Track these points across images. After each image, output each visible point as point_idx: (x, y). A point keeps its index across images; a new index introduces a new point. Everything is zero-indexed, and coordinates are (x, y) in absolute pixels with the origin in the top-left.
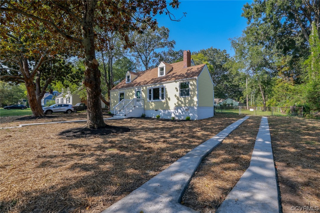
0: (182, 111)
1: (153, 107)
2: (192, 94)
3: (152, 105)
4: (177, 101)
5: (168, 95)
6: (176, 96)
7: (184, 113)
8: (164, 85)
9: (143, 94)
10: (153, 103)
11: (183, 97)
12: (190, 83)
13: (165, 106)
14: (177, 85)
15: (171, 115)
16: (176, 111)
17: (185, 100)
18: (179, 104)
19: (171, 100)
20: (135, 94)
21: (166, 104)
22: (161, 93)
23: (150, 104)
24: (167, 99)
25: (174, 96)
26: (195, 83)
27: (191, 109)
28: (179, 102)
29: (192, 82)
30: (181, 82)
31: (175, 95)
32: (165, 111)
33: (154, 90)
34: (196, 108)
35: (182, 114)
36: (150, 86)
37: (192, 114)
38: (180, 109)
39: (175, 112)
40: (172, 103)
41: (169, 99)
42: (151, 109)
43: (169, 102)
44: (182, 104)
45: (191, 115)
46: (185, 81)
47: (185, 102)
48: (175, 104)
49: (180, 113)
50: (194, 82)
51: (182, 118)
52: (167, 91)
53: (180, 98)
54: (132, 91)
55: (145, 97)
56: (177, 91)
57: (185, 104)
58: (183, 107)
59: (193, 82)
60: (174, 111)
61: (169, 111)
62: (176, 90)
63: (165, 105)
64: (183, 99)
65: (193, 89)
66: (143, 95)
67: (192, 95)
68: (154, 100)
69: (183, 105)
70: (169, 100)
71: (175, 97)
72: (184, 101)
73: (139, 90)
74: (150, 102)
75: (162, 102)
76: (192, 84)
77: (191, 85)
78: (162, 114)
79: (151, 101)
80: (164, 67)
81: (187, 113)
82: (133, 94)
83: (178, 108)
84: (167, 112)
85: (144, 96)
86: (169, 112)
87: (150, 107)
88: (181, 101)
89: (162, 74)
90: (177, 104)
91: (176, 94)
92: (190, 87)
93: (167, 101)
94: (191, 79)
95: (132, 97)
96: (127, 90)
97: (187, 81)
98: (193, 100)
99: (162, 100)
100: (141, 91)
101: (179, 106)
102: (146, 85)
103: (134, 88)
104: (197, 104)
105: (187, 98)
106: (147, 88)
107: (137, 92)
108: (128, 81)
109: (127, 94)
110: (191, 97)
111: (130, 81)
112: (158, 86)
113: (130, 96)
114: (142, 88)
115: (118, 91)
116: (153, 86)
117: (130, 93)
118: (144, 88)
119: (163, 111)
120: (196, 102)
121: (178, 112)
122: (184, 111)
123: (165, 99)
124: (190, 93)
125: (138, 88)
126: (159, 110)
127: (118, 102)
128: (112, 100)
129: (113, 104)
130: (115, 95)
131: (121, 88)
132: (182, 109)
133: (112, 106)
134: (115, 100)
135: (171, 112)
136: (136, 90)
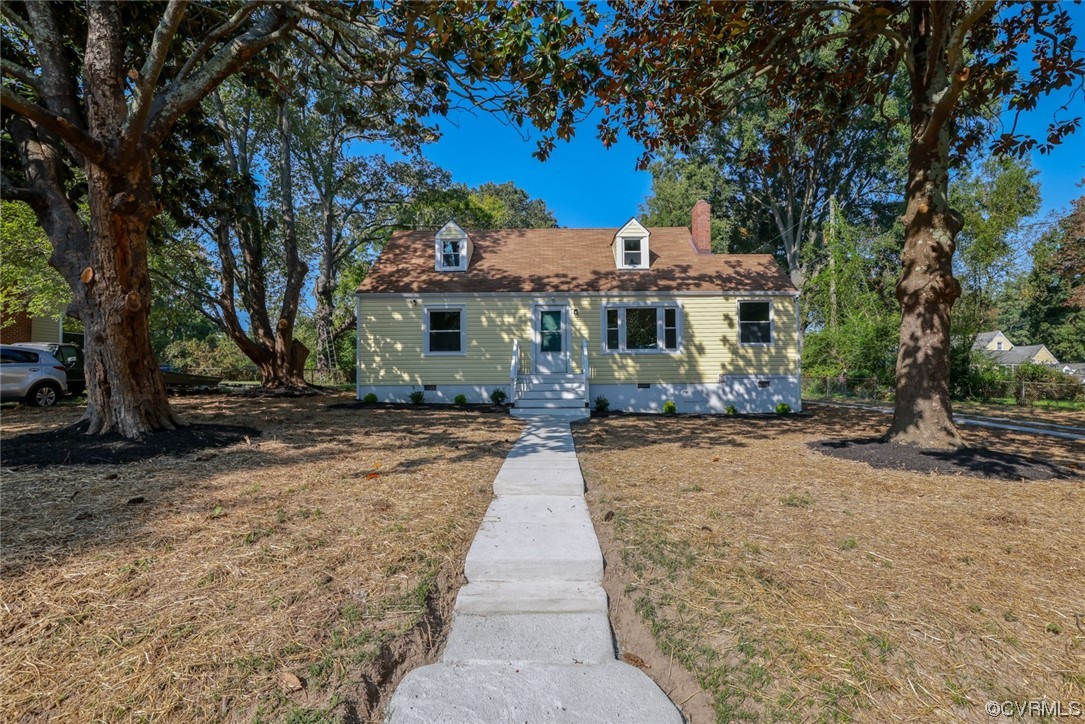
0: (747, 389)
1: (630, 374)
2: (779, 339)
3: (623, 367)
4: (730, 355)
5: (696, 335)
6: (725, 340)
7: (754, 394)
8: (680, 301)
9: (579, 324)
10: (630, 362)
11: (752, 347)
12: (775, 305)
13: (682, 371)
14: (732, 306)
15: (708, 401)
16: (727, 389)
17: (757, 354)
18: (737, 367)
19: (707, 351)
20: (531, 320)
21: (685, 364)
22: (664, 327)
23: (616, 363)
24: (693, 348)
25: (718, 339)
26: (790, 308)
27: (776, 381)
28: (739, 359)
29: (780, 305)
30: (746, 298)
31: (725, 337)
32: (685, 388)
33: (630, 312)
34: (795, 381)
35: (746, 396)
36: (616, 300)
37: (780, 398)
38: (741, 383)
39: (721, 392)
40: (712, 365)
41: (701, 350)
42: (618, 382)
43: (700, 360)
44: (747, 368)
45: (778, 401)
46: (757, 299)
47: (759, 361)
49: (739, 394)
50: (786, 304)
51: (748, 409)
52: (692, 322)
53: (743, 347)
54: (517, 309)
55: (586, 336)
56: (731, 325)
57: (759, 367)
58: (752, 377)
59: (782, 303)
60: (718, 388)
61: (699, 387)
63: (682, 368)
64: (750, 351)
65: (784, 323)
66: (579, 330)
67: (781, 343)
68: (632, 351)
69: (751, 371)
70: (700, 354)
71: (721, 343)
72: (755, 357)
73: (553, 309)
74: (617, 356)
75: (669, 357)
76: (781, 308)
77: (778, 312)
78: (668, 400)
79: (620, 354)
80: (642, 238)
81: (765, 393)
82: (523, 321)
83: (734, 379)
84: (690, 390)
85: (585, 332)
86: (697, 393)
87: (616, 374)
88: (743, 357)
89: (633, 259)
90: (730, 368)
91: (728, 334)
92: (772, 315)
93: (690, 355)
94: (777, 296)
95: (516, 332)
96: (483, 303)
97: (763, 298)
98: (786, 357)
99: (668, 351)
100: (567, 312)
101: (737, 372)
102: (596, 293)
103: (527, 297)
104: (796, 368)
105: (766, 350)
106: (600, 305)
107: (544, 313)
108: (449, 264)
109: (484, 319)
110: (777, 347)
111: (464, 265)
112: (652, 301)
113: (499, 326)
114: (571, 302)
115: (420, 301)
116: (630, 301)
117: (501, 315)
118: (585, 303)
119: (675, 389)
120: (794, 362)
121: (731, 392)
122: (755, 389)
123: (681, 348)
124: (774, 334)
125: (553, 300)
126: (659, 386)
127: (418, 349)
128: (375, 339)
129: (378, 359)
130: (397, 316)
131: (434, 291)
132: (746, 381)
133: (374, 366)
134: (396, 340)
135: (705, 392)
136: (537, 305)
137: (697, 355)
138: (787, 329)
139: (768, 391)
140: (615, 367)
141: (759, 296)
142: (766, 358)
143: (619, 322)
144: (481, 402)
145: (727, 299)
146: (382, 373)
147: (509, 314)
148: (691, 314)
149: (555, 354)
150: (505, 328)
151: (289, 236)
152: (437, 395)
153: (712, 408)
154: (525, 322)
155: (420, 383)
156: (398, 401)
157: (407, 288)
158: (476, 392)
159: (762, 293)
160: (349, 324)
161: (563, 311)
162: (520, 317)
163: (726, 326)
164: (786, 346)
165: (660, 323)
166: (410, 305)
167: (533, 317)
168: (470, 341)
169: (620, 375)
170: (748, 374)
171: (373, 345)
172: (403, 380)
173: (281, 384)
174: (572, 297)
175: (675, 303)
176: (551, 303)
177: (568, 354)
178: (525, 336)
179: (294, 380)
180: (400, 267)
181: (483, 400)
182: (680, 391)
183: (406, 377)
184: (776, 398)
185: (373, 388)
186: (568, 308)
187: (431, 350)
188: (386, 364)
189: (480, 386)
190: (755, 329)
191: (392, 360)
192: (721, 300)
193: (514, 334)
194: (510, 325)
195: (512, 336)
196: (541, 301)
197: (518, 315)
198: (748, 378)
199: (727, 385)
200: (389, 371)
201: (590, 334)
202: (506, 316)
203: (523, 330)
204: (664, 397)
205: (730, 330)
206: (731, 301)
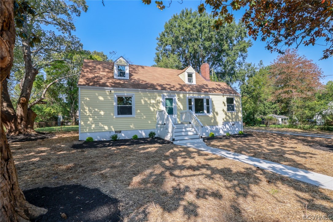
0: (229, 127)
2: (237, 110)
4: (225, 115)
5: (216, 108)
6: (223, 110)
7: (231, 128)
8: (211, 97)
9: (179, 104)
11: (230, 112)
12: (235, 99)
13: (212, 121)
14: (225, 99)
15: (219, 132)
16: (224, 127)
17: (232, 115)
18: (227, 119)
19: (219, 114)
20: (162, 102)
21: (213, 119)
22: (206, 106)
24: (215, 113)
25: (221, 110)
26: (239, 100)
27: (236, 124)
30: (228, 96)
31: (223, 109)
32: (213, 127)
34: (241, 123)
35: (229, 129)
38: (228, 125)
39: (223, 128)
40: (221, 118)
41: (217, 114)
43: (217, 117)
46: (231, 97)
47: (232, 117)
48: (223, 119)
49: (228, 129)
50: (238, 99)
52: (214, 104)
53: (228, 113)
54: (156, 97)
55: (182, 108)
57: (232, 119)
61: (217, 127)
62: (224, 104)
63: (212, 120)
64: (230, 114)
65: (238, 105)
66: (179, 106)
67: (237, 111)
68: (197, 114)
69: (230, 120)
71: (223, 111)
73: (170, 97)
75: (208, 116)
76: (237, 100)
80: (193, 72)
81: (234, 128)
82: (158, 102)
83: (226, 123)
85: (182, 107)
86: (217, 129)
88: (228, 116)
90: (225, 120)
92: (234, 102)
93: (214, 116)
94: (235, 96)
95: (156, 107)
96: (142, 94)
98: (238, 116)
99: (208, 114)
100: (175, 99)
101: (227, 121)
102: (185, 92)
103: (160, 92)
104: (241, 119)
105: (234, 114)
106: (186, 96)
107: (166, 99)
108: (120, 76)
109: (142, 101)
110: (236, 113)
111: (127, 77)
112: (202, 96)
113: (149, 104)
114: (176, 95)
115: (113, 91)
116: (196, 96)
117: (150, 99)
118: (181, 96)
120: (241, 117)
121: (226, 128)
122: (231, 126)
123: (212, 113)
124: (235, 108)
126: (205, 127)
127: (112, 114)
128: (89, 109)
129: (91, 119)
130: (101, 98)
131: (119, 87)
132: (229, 124)
133: (89, 122)
134: (100, 110)
135: (219, 128)
136: (164, 96)
137: (216, 115)
138: (238, 107)
144: (142, 137)
145: (223, 97)
146: (93, 126)
147: (153, 99)
148: (214, 101)
149: (171, 115)
150: (151, 105)
151: (27, 53)
152: (122, 135)
153: (221, 134)
154: (159, 103)
155: (113, 130)
156: (102, 140)
157: (104, 85)
158: (140, 133)
159: (232, 95)
160: (38, 101)
161: (174, 98)
162: (158, 100)
163: (224, 105)
165: (205, 104)
166: (108, 93)
167: (163, 101)
168: (136, 110)
170: (230, 121)
171: (88, 112)
172: (105, 129)
173: (20, 133)
174: (177, 93)
175: (209, 97)
176: (169, 95)
177: (176, 115)
178: (159, 108)
179: (28, 130)
180: (96, 75)
181: (143, 136)
182: (212, 128)
183: (106, 128)
184: (237, 129)
185: (88, 134)
186: (175, 97)
187: (118, 114)
188: (95, 122)
189: (141, 130)
190: (231, 106)
191: (98, 119)
192: (222, 96)
193: (155, 108)
194: (153, 104)
195: (154, 108)
196: (165, 94)
197: (156, 100)
198: (230, 123)
199: (224, 126)
200: (97, 125)
201: (183, 108)
202: (152, 100)
203: (159, 106)
204: (207, 131)
205: (224, 107)
206: (224, 97)
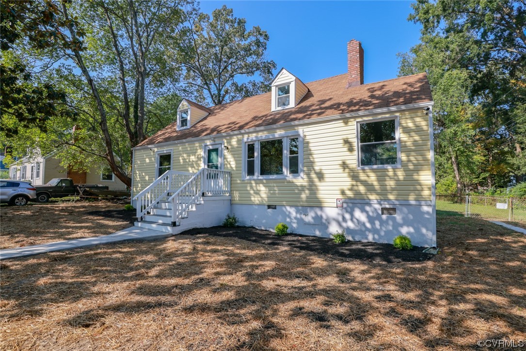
0: (369, 217)
1: (262, 198)
2: (409, 161)
3: (257, 193)
4: (349, 179)
5: (316, 161)
6: (344, 165)
7: (377, 223)
8: (301, 130)
9: (230, 157)
10: (262, 188)
11: (374, 171)
12: (403, 122)
13: (303, 196)
14: (351, 130)
15: (327, 227)
16: (347, 216)
17: (381, 179)
18: (358, 193)
19: (326, 176)
20: (203, 157)
22: (289, 156)
23: (252, 188)
24: (313, 176)
27: (404, 209)
28: (359, 185)
29: (409, 122)
30: (366, 119)
31: (343, 162)
32: (306, 212)
33: (265, 145)
34: (430, 210)
35: (368, 225)
36: (253, 136)
37: (411, 230)
38: (363, 210)
39: (340, 219)
40: (332, 187)
41: (321, 176)
42: (254, 205)
43: (319, 184)
44: (368, 194)
46: (380, 117)
47: (383, 185)
48: (343, 193)
49: (360, 222)
50: (417, 119)
51: (370, 237)
52: (312, 148)
53: (363, 170)
54: (197, 150)
55: (234, 166)
56: (351, 150)
57: (383, 194)
58: (374, 203)
59: (412, 118)
60: (338, 214)
61: (319, 213)
63: (303, 194)
64: (372, 175)
65: (414, 142)
66: (229, 162)
67: (410, 165)
68: (265, 177)
69: (373, 197)
70: (319, 179)
71: (341, 167)
72: (379, 180)
73: (215, 147)
74: (253, 182)
76: (411, 125)
77: (407, 130)
79: (255, 180)
80: (290, 83)
81: (391, 223)
83: (355, 206)
84: (312, 214)
85: (233, 164)
86: (318, 218)
87: (252, 197)
88: (365, 183)
89: (283, 102)
90: (350, 194)
91: (346, 159)
92: (399, 134)
93: (311, 181)
94: (404, 110)
95: (196, 166)
96: (180, 147)
97: (387, 116)
98: (418, 181)
99: (291, 178)
100: (222, 149)
101: (358, 198)
102: (239, 132)
104: (431, 195)
105: (391, 173)
106: (243, 140)
107: (210, 151)
109: (180, 159)
110: (406, 170)
111: (189, 125)
112: (278, 134)
113: (187, 163)
114: (225, 141)
116: (264, 135)
117: (189, 155)
118: (234, 141)
119: (296, 213)
120: (429, 188)
121: (352, 220)
122: (378, 217)
123: (303, 175)
124: (401, 156)
125: (214, 141)
126: (283, 208)
128: (139, 173)
129: (139, 185)
130: (147, 160)
132: (368, 208)
133: (138, 189)
134: (146, 174)
135: (324, 216)
136: (206, 146)
137: (316, 180)
138: (419, 149)
139: (394, 219)
140: (252, 192)
141: (382, 115)
142: (391, 183)
143: (256, 154)
145: (346, 123)
147: (193, 154)
148: (312, 141)
150: (190, 164)
153: (331, 234)
154: (200, 159)
159: (385, 110)
161: (220, 148)
163: (345, 150)
164: (418, 168)
165: (286, 153)
166: (152, 152)
167: (204, 155)
169: (256, 199)
170: (370, 200)
171: (138, 177)
174: (225, 137)
175: (298, 132)
176: (213, 143)
182: (301, 215)
184: (405, 230)
186: (223, 146)
190: (379, 150)
191: (144, 185)
192: (340, 124)
193: (195, 168)
194: (193, 162)
195: (193, 169)
196: (208, 143)
197: (197, 155)
198: (370, 205)
199: (347, 212)
201: (236, 164)
202: (191, 155)
203: (199, 164)
205: (348, 153)
206: (350, 123)
